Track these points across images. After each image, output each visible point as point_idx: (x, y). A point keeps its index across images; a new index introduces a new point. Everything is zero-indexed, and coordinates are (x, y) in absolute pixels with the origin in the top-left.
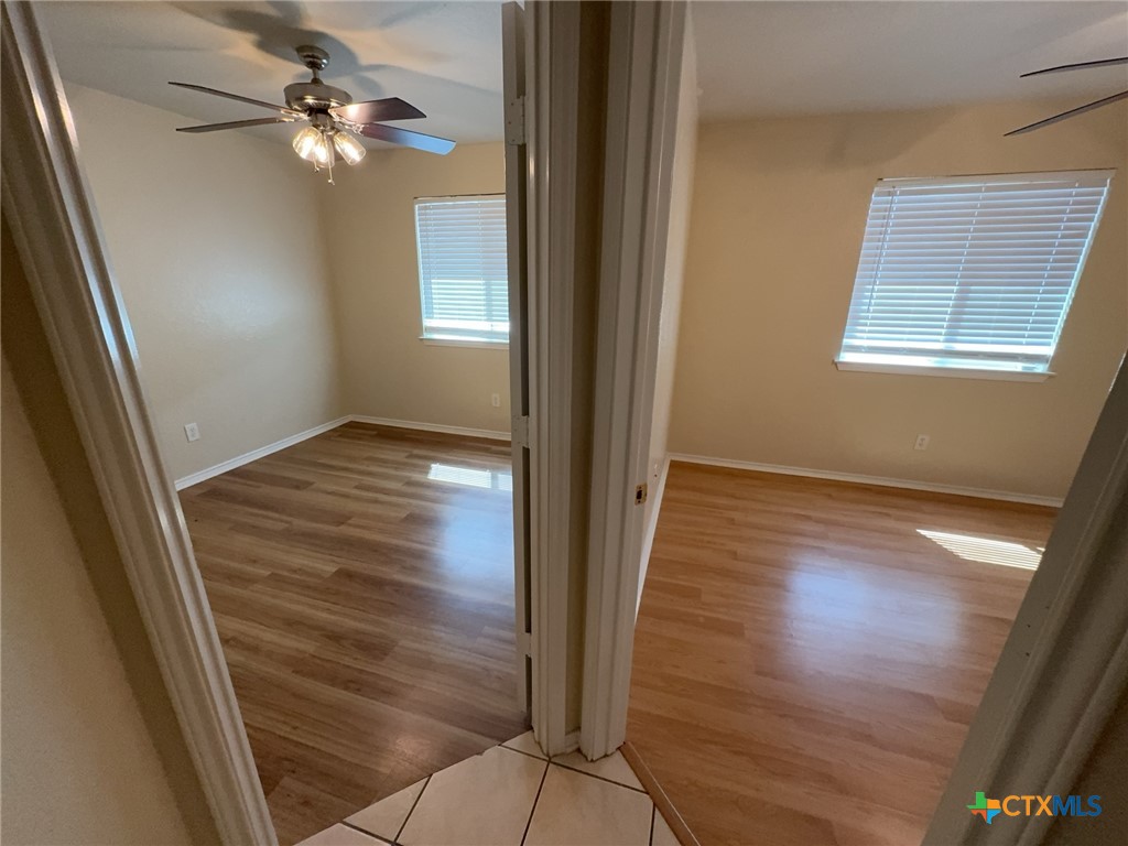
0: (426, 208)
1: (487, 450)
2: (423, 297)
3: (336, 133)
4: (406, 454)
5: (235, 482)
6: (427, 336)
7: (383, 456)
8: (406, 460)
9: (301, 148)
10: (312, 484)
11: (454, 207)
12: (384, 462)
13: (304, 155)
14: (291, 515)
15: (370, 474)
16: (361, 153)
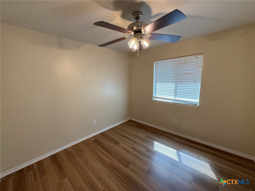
0: (157, 63)
1: (172, 139)
2: (154, 88)
3: (142, 38)
4: (146, 136)
5: (101, 137)
6: (154, 99)
7: (139, 135)
8: (146, 138)
9: (130, 45)
10: (119, 143)
11: (166, 62)
12: (139, 137)
13: (131, 47)
14: (113, 157)
15: (135, 142)
16: (148, 44)
